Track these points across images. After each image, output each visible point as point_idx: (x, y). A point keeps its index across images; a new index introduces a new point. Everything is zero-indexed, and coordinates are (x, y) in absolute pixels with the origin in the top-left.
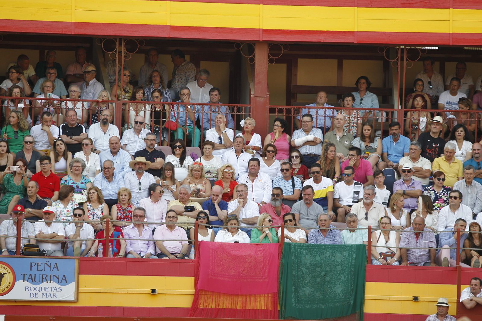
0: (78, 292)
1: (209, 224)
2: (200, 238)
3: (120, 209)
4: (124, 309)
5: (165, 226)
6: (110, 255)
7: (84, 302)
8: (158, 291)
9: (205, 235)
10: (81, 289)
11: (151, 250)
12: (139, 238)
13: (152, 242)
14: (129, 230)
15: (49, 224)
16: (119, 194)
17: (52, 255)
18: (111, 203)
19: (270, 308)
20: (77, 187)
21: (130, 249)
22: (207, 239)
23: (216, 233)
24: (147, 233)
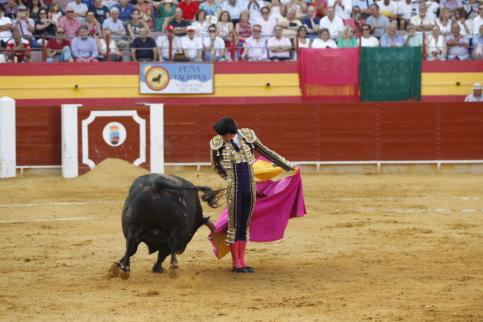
0: (214, 87)
1: (308, 35)
2: (301, 45)
3: (241, 26)
4: (247, 99)
5: (274, 38)
6: (237, 60)
7: (220, 93)
8: (271, 84)
9: (304, 42)
10: (217, 84)
11: (265, 56)
12: (256, 46)
13: (266, 50)
14: (250, 41)
15: (191, 38)
16: (241, 15)
17: (196, 60)
18: (235, 22)
19: (353, 94)
20: (211, 11)
21: (251, 55)
22: (306, 46)
23: (312, 41)
24: (262, 43)
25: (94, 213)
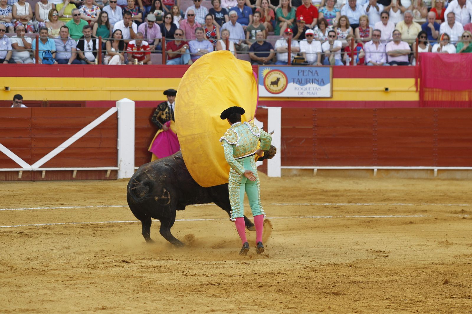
0: (332, 91)
2: (420, 50)
3: (361, 31)
4: (365, 103)
5: (392, 42)
6: (355, 64)
7: (337, 98)
8: (390, 89)
9: (424, 48)
10: (335, 88)
11: (383, 60)
12: (375, 51)
13: (384, 54)
14: (369, 46)
15: (310, 42)
16: (360, 19)
17: (315, 64)
18: (354, 26)
20: (330, 14)
22: (426, 50)
24: (381, 48)
25: (210, 215)
